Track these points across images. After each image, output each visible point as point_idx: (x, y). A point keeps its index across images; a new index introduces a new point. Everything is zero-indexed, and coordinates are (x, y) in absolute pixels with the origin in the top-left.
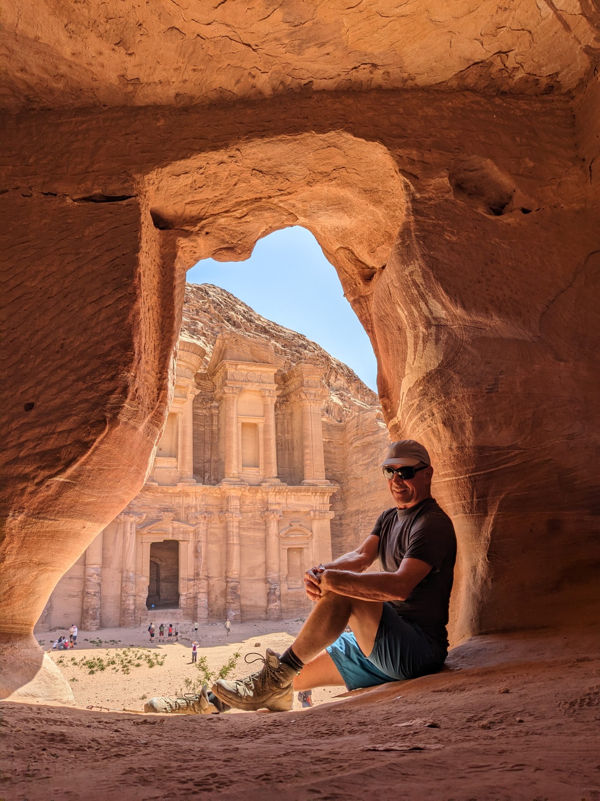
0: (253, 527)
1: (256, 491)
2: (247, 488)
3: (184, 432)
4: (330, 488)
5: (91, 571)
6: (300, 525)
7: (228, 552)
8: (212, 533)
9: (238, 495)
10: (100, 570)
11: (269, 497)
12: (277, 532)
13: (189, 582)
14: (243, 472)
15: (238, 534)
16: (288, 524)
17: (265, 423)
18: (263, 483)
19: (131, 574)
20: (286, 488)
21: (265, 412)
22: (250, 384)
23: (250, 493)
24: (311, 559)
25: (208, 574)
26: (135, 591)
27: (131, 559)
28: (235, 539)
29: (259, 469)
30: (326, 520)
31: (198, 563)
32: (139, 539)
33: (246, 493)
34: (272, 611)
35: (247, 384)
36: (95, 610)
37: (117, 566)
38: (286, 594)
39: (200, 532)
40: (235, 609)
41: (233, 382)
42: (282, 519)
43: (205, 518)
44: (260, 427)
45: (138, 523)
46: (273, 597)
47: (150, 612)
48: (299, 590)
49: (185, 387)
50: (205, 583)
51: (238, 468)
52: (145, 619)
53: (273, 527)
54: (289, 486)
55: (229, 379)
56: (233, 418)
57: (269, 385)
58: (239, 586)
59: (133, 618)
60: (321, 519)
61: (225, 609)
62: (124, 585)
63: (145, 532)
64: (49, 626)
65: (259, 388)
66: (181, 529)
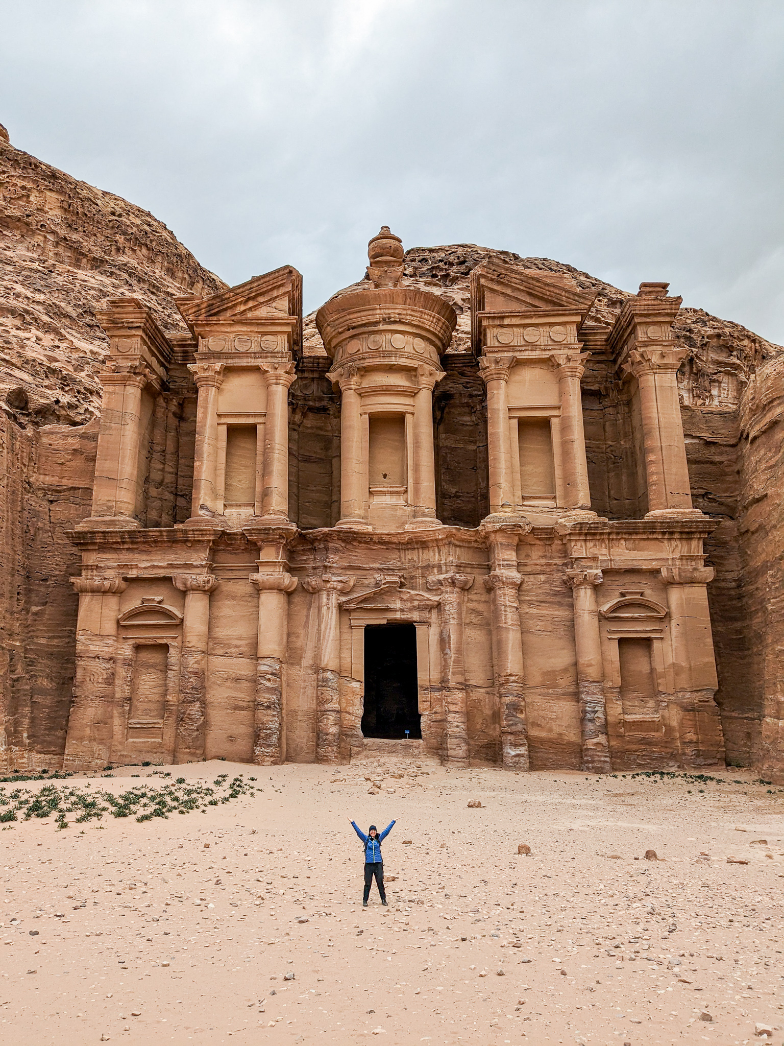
0: (549, 599)
1: (548, 535)
2: (527, 528)
3: (417, 442)
4: (701, 522)
5: (263, 668)
6: (642, 594)
7: (499, 642)
8: (473, 610)
9: (511, 541)
10: (278, 668)
11: (573, 544)
12: (593, 607)
13: (433, 693)
14: (525, 503)
15: (515, 610)
16: (617, 593)
17: (563, 414)
18: (560, 521)
19: (329, 675)
20: (605, 524)
21: (562, 394)
22: (530, 348)
23: (537, 538)
24: (670, 659)
25: (466, 680)
26: (340, 704)
27: (328, 650)
28: (509, 618)
29: (555, 497)
30: (698, 585)
31: (445, 660)
32: (345, 619)
33: (530, 539)
34: (591, 753)
35: (524, 348)
36: (268, 732)
37: (311, 662)
38: (619, 723)
39: (447, 608)
40: (516, 745)
41: (496, 349)
42: (601, 584)
43: (453, 583)
44: (555, 423)
45: (342, 592)
46: (590, 726)
47: (366, 741)
48: (647, 718)
49: (415, 369)
50: (459, 695)
51: (514, 495)
52: (358, 753)
53: (585, 598)
54: (611, 522)
55: (489, 345)
56: (498, 410)
57: (567, 346)
58: (523, 704)
59: (335, 748)
60: (687, 583)
61: (501, 743)
62: (319, 693)
63: (353, 606)
64: (202, 755)
65: (546, 354)
66: (416, 603)
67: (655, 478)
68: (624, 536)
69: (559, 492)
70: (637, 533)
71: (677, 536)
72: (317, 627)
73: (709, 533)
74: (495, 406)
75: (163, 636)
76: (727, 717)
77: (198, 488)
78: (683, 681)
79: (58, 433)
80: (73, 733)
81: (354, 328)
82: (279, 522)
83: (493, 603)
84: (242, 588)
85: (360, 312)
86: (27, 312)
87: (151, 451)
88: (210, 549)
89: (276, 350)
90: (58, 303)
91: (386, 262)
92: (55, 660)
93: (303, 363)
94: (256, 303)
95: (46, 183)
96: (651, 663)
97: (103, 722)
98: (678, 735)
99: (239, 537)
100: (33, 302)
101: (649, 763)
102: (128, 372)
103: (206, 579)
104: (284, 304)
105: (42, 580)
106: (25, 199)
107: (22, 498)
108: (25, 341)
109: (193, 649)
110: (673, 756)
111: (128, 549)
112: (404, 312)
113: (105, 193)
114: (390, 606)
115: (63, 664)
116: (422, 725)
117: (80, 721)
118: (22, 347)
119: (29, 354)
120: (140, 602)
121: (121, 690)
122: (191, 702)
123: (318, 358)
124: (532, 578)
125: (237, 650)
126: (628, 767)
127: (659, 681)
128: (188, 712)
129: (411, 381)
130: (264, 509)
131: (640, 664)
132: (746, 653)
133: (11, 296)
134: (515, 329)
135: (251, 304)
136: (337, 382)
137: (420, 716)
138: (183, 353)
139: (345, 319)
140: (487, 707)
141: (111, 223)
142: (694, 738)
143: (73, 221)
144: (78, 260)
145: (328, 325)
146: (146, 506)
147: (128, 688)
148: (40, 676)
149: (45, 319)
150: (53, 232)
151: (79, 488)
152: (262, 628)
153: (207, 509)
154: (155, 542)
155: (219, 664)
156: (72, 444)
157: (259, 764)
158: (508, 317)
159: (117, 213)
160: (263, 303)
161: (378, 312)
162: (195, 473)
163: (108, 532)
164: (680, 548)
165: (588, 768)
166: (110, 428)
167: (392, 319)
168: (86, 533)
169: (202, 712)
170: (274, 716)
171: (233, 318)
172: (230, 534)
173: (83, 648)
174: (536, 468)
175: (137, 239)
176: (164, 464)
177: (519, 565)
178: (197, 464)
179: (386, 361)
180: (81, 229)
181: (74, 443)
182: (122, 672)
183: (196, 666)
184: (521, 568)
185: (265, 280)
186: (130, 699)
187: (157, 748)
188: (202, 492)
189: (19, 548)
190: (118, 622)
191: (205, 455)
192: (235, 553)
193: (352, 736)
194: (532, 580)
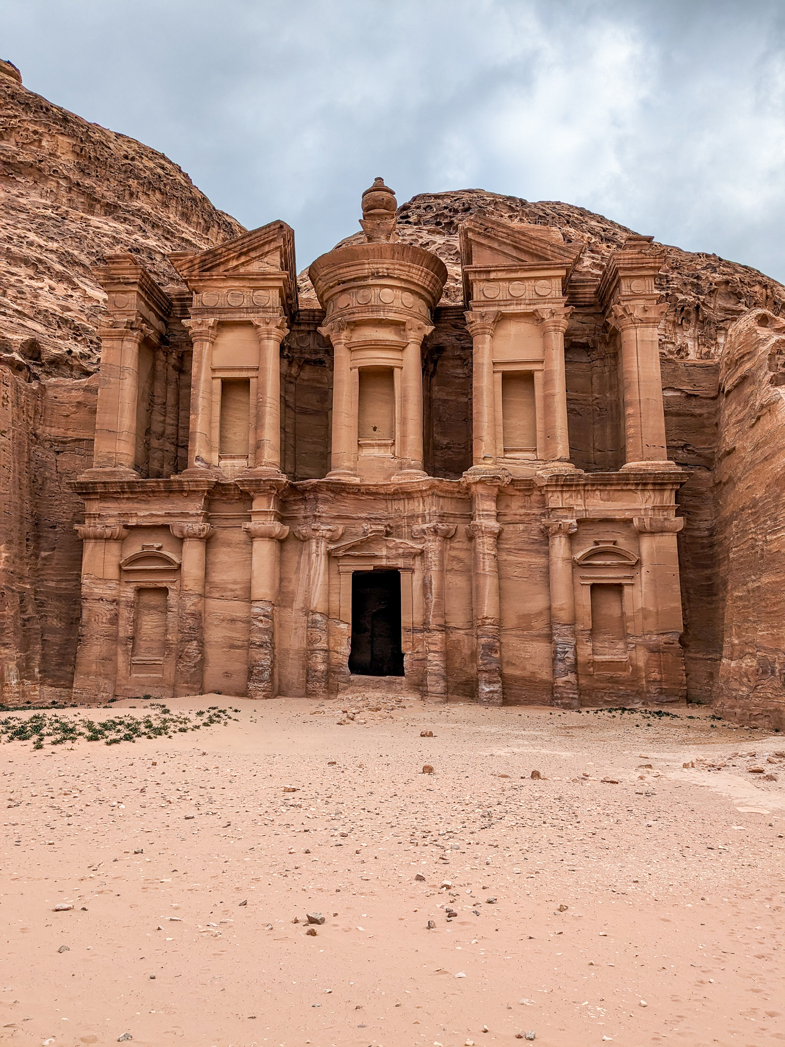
0: (527, 547)
1: (527, 486)
2: (506, 479)
3: (405, 396)
4: (673, 474)
5: (256, 610)
6: (615, 543)
7: (478, 587)
8: (455, 557)
9: (490, 492)
10: (269, 610)
11: (550, 495)
12: (567, 555)
13: (415, 634)
14: (506, 456)
15: (493, 557)
16: (591, 541)
17: (546, 367)
18: (538, 472)
19: (318, 617)
20: (580, 476)
21: (545, 348)
22: (515, 302)
23: (517, 490)
24: (640, 604)
25: (446, 622)
26: (328, 644)
27: (317, 594)
28: (487, 565)
29: (536, 450)
30: (668, 534)
31: (427, 604)
32: (334, 566)
33: (510, 491)
34: (560, 690)
35: (509, 302)
36: (261, 668)
37: (302, 605)
38: (589, 663)
39: (430, 555)
40: (490, 683)
41: (482, 304)
42: (576, 533)
43: (436, 531)
44: (538, 376)
45: (330, 541)
46: (560, 666)
47: (353, 677)
48: (616, 658)
49: (404, 324)
50: (439, 636)
51: (496, 448)
52: (345, 689)
53: (559, 546)
54: (586, 474)
55: (475, 300)
56: (483, 364)
57: (552, 300)
58: (497, 644)
59: (323, 684)
60: (658, 532)
61: (478, 681)
62: (309, 634)
63: (341, 553)
64: (199, 689)
65: (531, 309)
66: (401, 551)
67: (632, 431)
68: (599, 488)
69: (540, 444)
70: (611, 485)
71: (650, 487)
72: (307, 573)
73: (682, 484)
74: (480, 361)
75: (163, 581)
76: (691, 658)
77: (194, 440)
78: (651, 624)
79: (62, 386)
80: (79, 668)
81: (344, 282)
82: (270, 473)
83: (473, 550)
84: (238, 536)
85: (349, 266)
86: (40, 261)
87: (151, 403)
88: (205, 499)
89: (267, 305)
90: (71, 251)
91: (379, 215)
92: (63, 602)
93: (299, 316)
94: (248, 258)
95: (58, 127)
96: (622, 608)
97: (109, 659)
98: (644, 675)
99: (233, 487)
100: (47, 250)
101: (615, 700)
102: (125, 328)
103: (201, 527)
104: (276, 258)
105: (51, 527)
106: (36, 144)
107: (29, 450)
108: (38, 291)
109: (190, 592)
110: (639, 694)
111: (128, 499)
112: (392, 267)
113: (118, 136)
114: (376, 553)
115: (71, 605)
116: (405, 664)
117: (87, 658)
118: (36, 297)
119: (43, 304)
120: (140, 548)
121: (124, 630)
122: (188, 641)
123: (314, 311)
124: (511, 527)
125: (232, 593)
126: (594, 703)
127: (628, 624)
128: (186, 650)
129: (400, 335)
130: (258, 460)
131: (610, 607)
132: (714, 598)
133: (25, 245)
134: (501, 283)
135: (243, 259)
136: (328, 336)
137: (403, 655)
138: (181, 307)
139: (335, 273)
140: (466, 647)
141: (124, 167)
142: (658, 677)
143: (85, 165)
144: (91, 206)
145: (320, 279)
146: (148, 457)
147: (130, 628)
148: (50, 616)
149: (59, 267)
150: (66, 178)
151: (84, 440)
152: (255, 574)
153: (202, 461)
154: (153, 492)
155: (215, 606)
156: (76, 397)
157: (252, 698)
158: (494, 271)
159: (130, 157)
160: (255, 258)
161: (367, 266)
162: (191, 426)
163: (108, 483)
164: (653, 498)
165: (557, 704)
166: (109, 382)
167: (380, 274)
168: (88, 483)
169: (199, 650)
170: (266, 654)
171: (226, 273)
172: (223, 485)
173: (88, 591)
174: (519, 421)
175: (150, 183)
176: (165, 416)
177: (498, 515)
178: (192, 417)
179: (375, 316)
180: (94, 174)
181: (77, 395)
182: (125, 613)
183: (193, 608)
184: (501, 518)
185: (257, 235)
186: (133, 638)
187: (158, 683)
188: (197, 444)
189: (27, 497)
190: (120, 567)
191: (200, 409)
192: (230, 503)
193: (340, 673)
194: (512, 529)
